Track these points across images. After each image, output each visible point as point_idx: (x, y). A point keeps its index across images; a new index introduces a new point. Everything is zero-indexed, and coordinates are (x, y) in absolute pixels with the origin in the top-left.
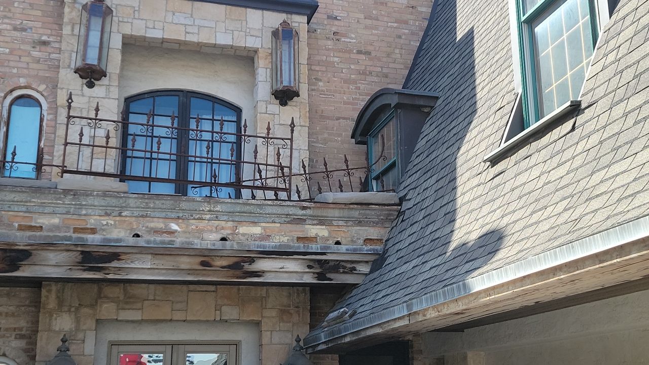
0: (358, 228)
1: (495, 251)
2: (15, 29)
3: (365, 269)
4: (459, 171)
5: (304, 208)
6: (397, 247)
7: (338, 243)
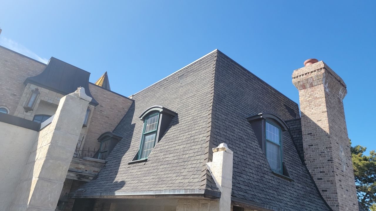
0: (93, 167)
1: (122, 187)
2: (7, 89)
3: (91, 178)
4: (122, 162)
5: (80, 160)
6: (102, 175)
7: (86, 171)
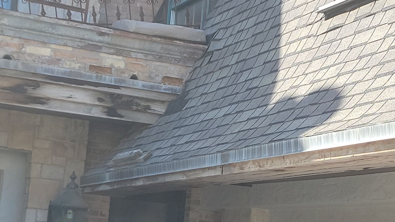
0: (158, 63)
1: (332, 112)
3: (160, 109)
4: (285, 18)
5: (102, 34)
6: (201, 90)
7: (134, 77)
